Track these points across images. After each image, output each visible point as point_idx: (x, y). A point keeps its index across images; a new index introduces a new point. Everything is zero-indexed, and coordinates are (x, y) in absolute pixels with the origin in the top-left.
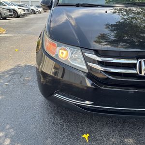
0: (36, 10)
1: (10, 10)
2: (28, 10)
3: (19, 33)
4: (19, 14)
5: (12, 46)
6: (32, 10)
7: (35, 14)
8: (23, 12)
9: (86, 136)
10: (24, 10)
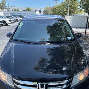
0: (18, 20)
2: (13, 21)
4: (7, 23)
6: (16, 19)
7: (18, 22)
8: (9, 22)
10: (10, 21)
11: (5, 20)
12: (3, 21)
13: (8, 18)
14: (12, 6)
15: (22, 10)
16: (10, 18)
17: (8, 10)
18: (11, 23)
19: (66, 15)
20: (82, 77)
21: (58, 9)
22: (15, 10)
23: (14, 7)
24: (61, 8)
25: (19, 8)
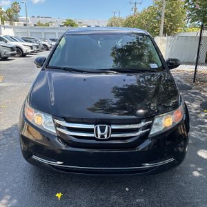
0: (49, 46)
1: (12, 49)
2: (37, 47)
3: (19, 82)
4: (24, 52)
5: (7, 101)
6: (44, 45)
7: (48, 50)
8: (30, 50)
9: (59, 195)
10: (32, 47)
11: (20, 44)
12: (17, 47)
13: (26, 41)
14: (33, 17)
15: (57, 26)
16: (31, 42)
17: (25, 25)
18: (32, 53)
19: (158, 35)
20: (169, 121)
21: (139, 22)
22: (42, 25)
23: (38, 17)
24: (146, 20)
25: (49, 20)
